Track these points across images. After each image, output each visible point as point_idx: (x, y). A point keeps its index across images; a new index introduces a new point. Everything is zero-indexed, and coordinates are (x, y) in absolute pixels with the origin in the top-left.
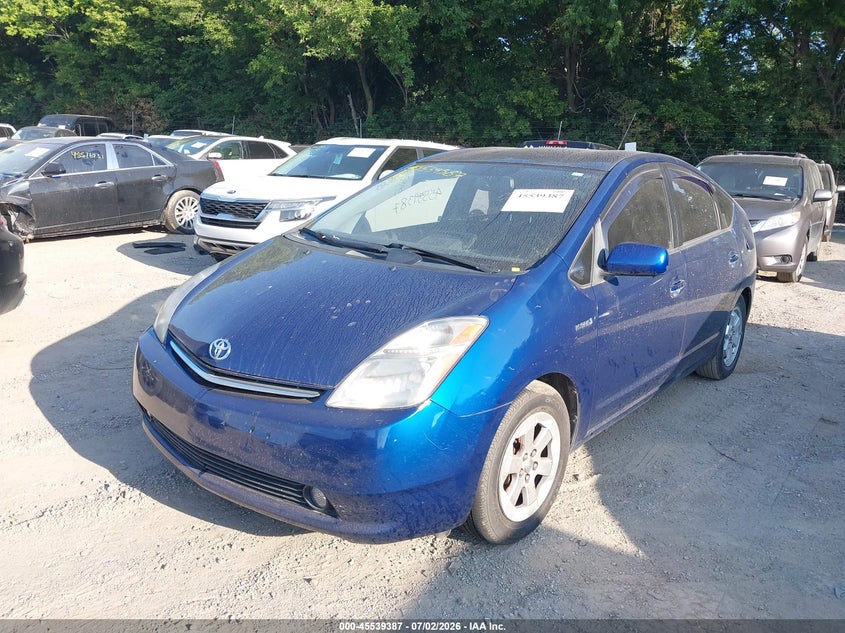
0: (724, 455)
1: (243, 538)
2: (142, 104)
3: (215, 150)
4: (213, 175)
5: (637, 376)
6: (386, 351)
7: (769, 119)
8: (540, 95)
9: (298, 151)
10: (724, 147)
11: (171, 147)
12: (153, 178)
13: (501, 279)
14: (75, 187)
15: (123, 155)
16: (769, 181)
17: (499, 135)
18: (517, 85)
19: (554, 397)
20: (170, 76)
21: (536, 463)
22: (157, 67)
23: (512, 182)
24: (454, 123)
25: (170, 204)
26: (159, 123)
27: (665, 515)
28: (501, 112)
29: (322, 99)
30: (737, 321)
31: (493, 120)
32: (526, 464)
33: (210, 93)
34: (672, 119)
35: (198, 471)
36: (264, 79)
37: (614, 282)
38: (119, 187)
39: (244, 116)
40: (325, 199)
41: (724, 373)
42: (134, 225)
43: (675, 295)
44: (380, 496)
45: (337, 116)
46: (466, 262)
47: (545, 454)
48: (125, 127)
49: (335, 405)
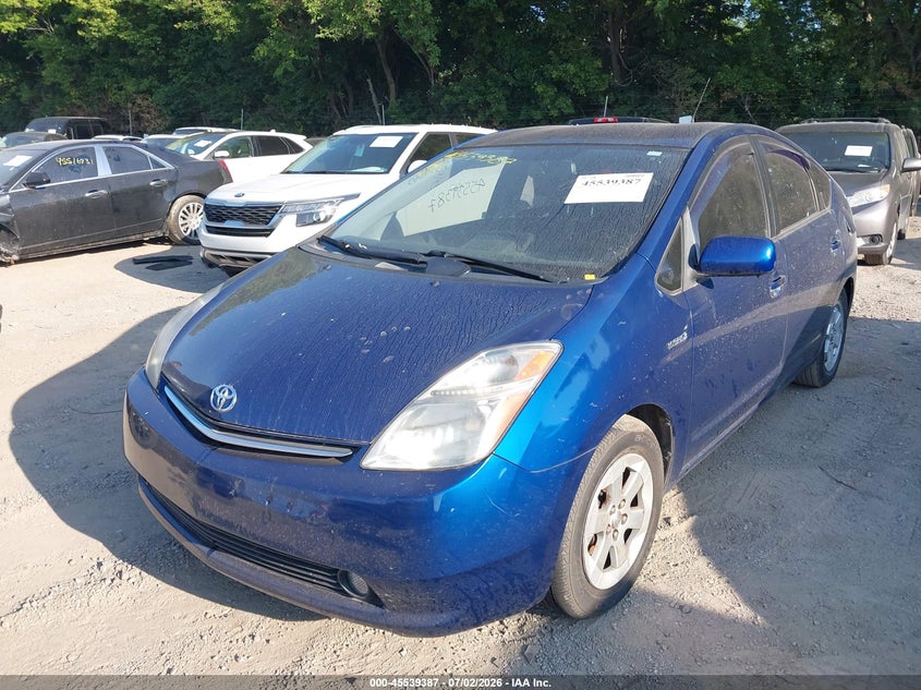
0: (841, 482)
1: (269, 625)
2: (139, 101)
3: (221, 148)
4: (220, 176)
5: (736, 396)
6: (434, 393)
7: (840, 82)
8: (582, 68)
9: (314, 144)
10: (790, 116)
11: (172, 147)
12: (152, 184)
13: (573, 291)
14: (62, 199)
15: (115, 158)
16: (852, 151)
17: (538, 115)
18: (555, 59)
19: (644, 433)
20: (168, 68)
21: (626, 515)
22: (153, 58)
23: (573, 167)
24: (487, 105)
25: (173, 212)
26: (159, 121)
27: (782, 565)
28: (539, 89)
29: (339, 85)
30: (838, 317)
31: (531, 99)
32: (614, 517)
33: (213, 85)
34: (731, 87)
35: (206, 549)
36: (274, 66)
37: (707, 284)
38: (113, 196)
39: (253, 108)
40: (348, 198)
41: (826, 379)
42: (133, 238)
43: (775, 294)
44: (437, 580)
45: (356, 103)
46: (525, 270)
47: (635, 503)
48: (122, 128)
49: (372, 466)
